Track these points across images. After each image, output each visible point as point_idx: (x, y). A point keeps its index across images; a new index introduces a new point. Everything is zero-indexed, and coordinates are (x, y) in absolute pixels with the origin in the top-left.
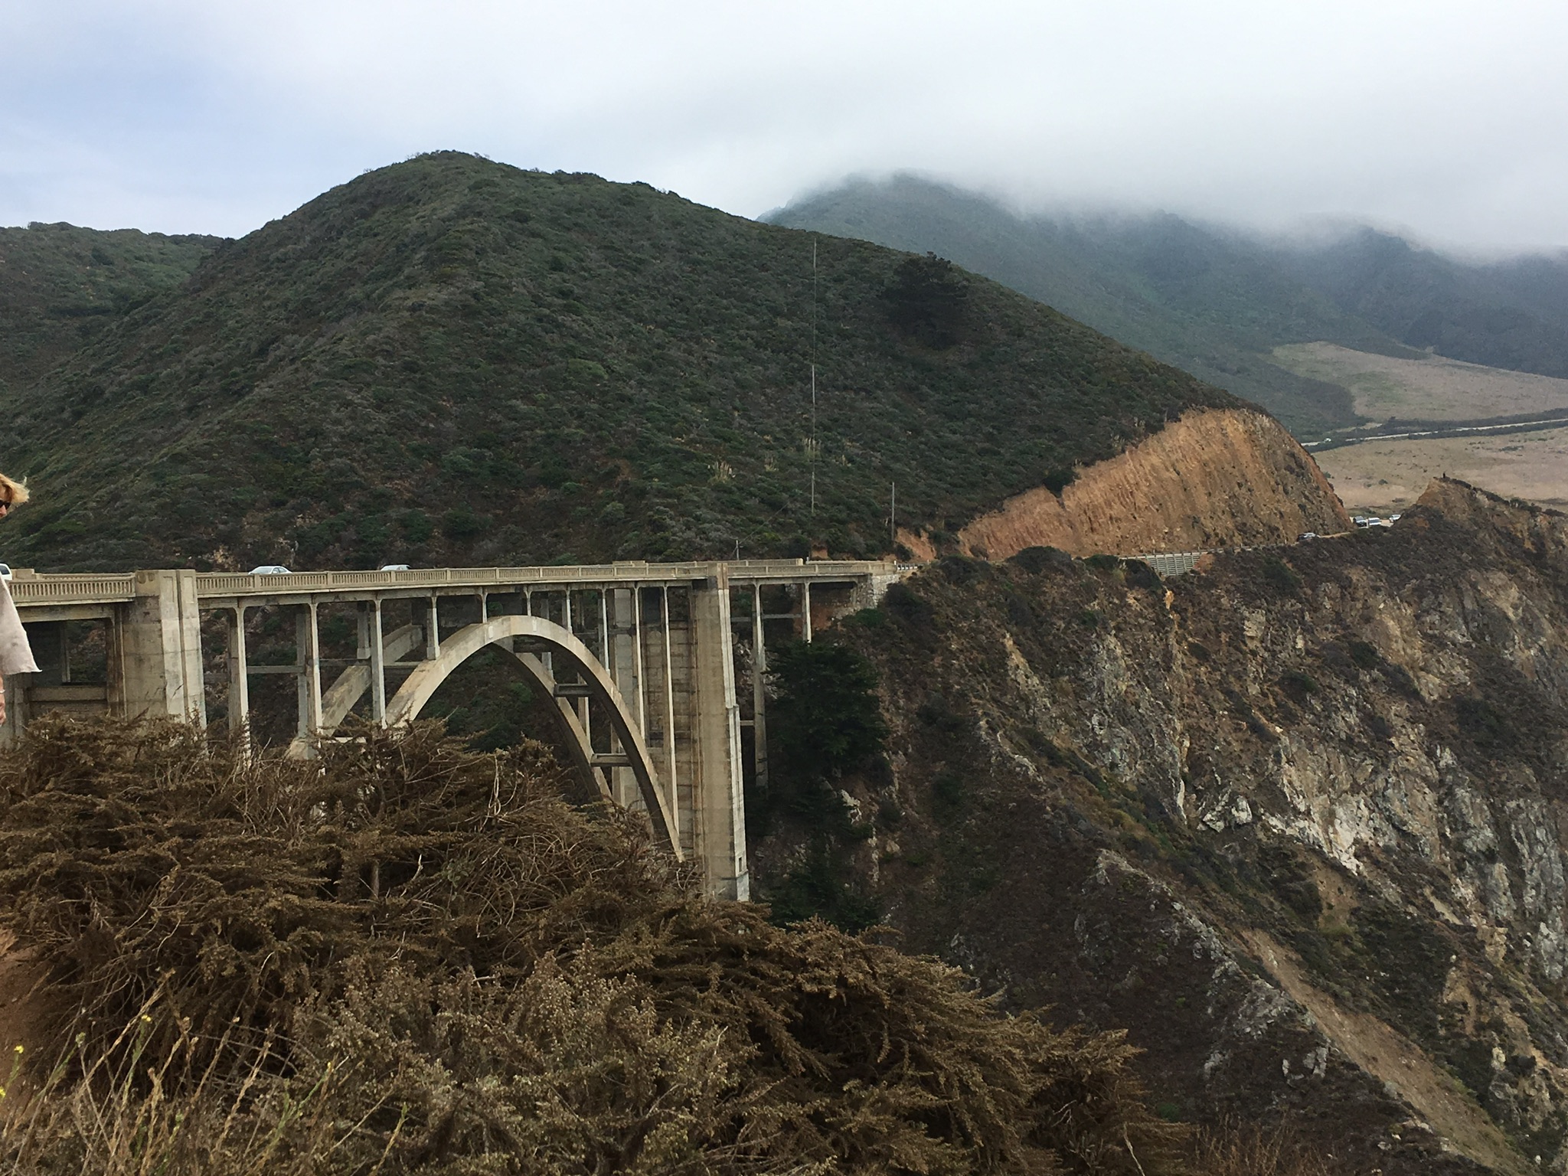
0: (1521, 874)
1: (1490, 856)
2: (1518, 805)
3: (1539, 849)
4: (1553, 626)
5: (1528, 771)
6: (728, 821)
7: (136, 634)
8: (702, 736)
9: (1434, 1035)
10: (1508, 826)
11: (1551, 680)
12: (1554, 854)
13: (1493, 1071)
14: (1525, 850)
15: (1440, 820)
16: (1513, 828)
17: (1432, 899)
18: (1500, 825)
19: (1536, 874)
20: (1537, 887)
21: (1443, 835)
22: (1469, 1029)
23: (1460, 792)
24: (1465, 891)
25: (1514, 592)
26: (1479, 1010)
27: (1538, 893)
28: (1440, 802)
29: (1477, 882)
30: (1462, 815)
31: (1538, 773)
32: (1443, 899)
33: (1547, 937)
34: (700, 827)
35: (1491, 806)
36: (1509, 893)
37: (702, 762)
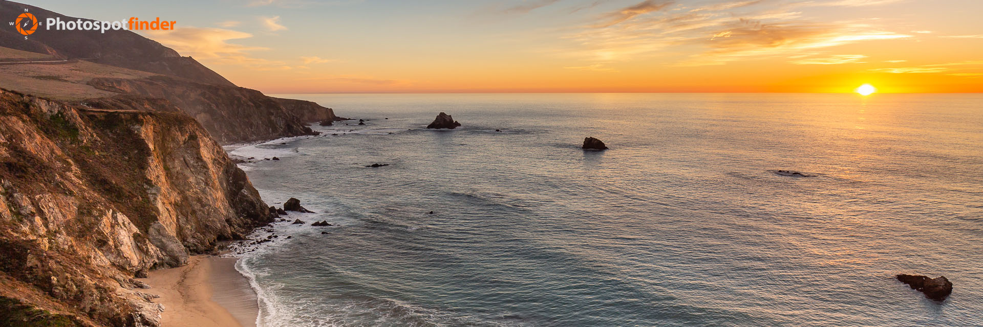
0: (46, 219)
1: (33, 215)
2: (40, 197)
3: (51, 210)
4: (39, 135)
5: (42, 185)
9: (27, 278)
10: (38, 204)
11: (42, 153)
12: (57, 210)
13: (53, 284)
14: (46, 211)
15: (9, 206)
16: (40, 204)
17: (12, 233)
18: (35, 203)
19: (52, 218)
20: (53, 222)
21: (11, 211)
22: (40, 273)
23: (15, 195)
24: (26, 229)
25: (21, 123)
26: (43, 266)
27: (54, 224)
28: (7, 199)
29: (29, 224)
30: (18, 202)
31: (45, 185)
32: (17, 232)
33: (60, 237)
35: (30, 198)
36: (43, 226)
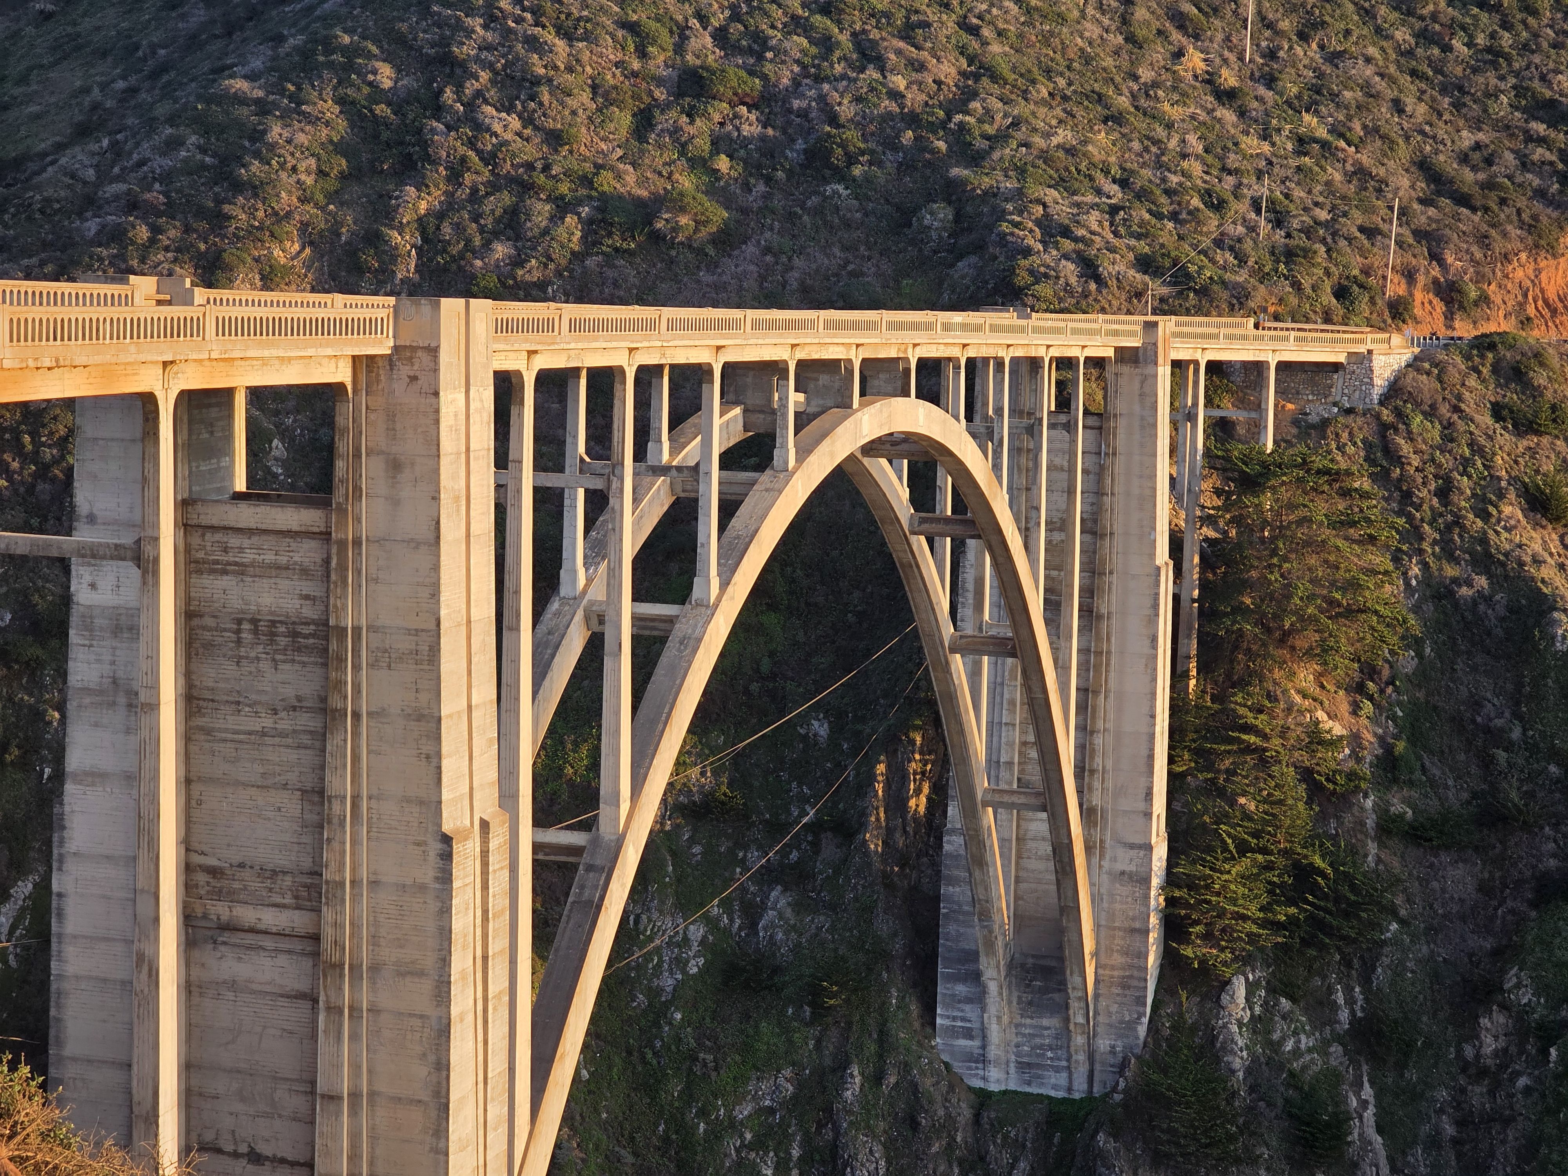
6: (1145, 752)
7: (391, 417)
8: (1113, 609)
34: (1098, 760)
37: (1109, 653)
